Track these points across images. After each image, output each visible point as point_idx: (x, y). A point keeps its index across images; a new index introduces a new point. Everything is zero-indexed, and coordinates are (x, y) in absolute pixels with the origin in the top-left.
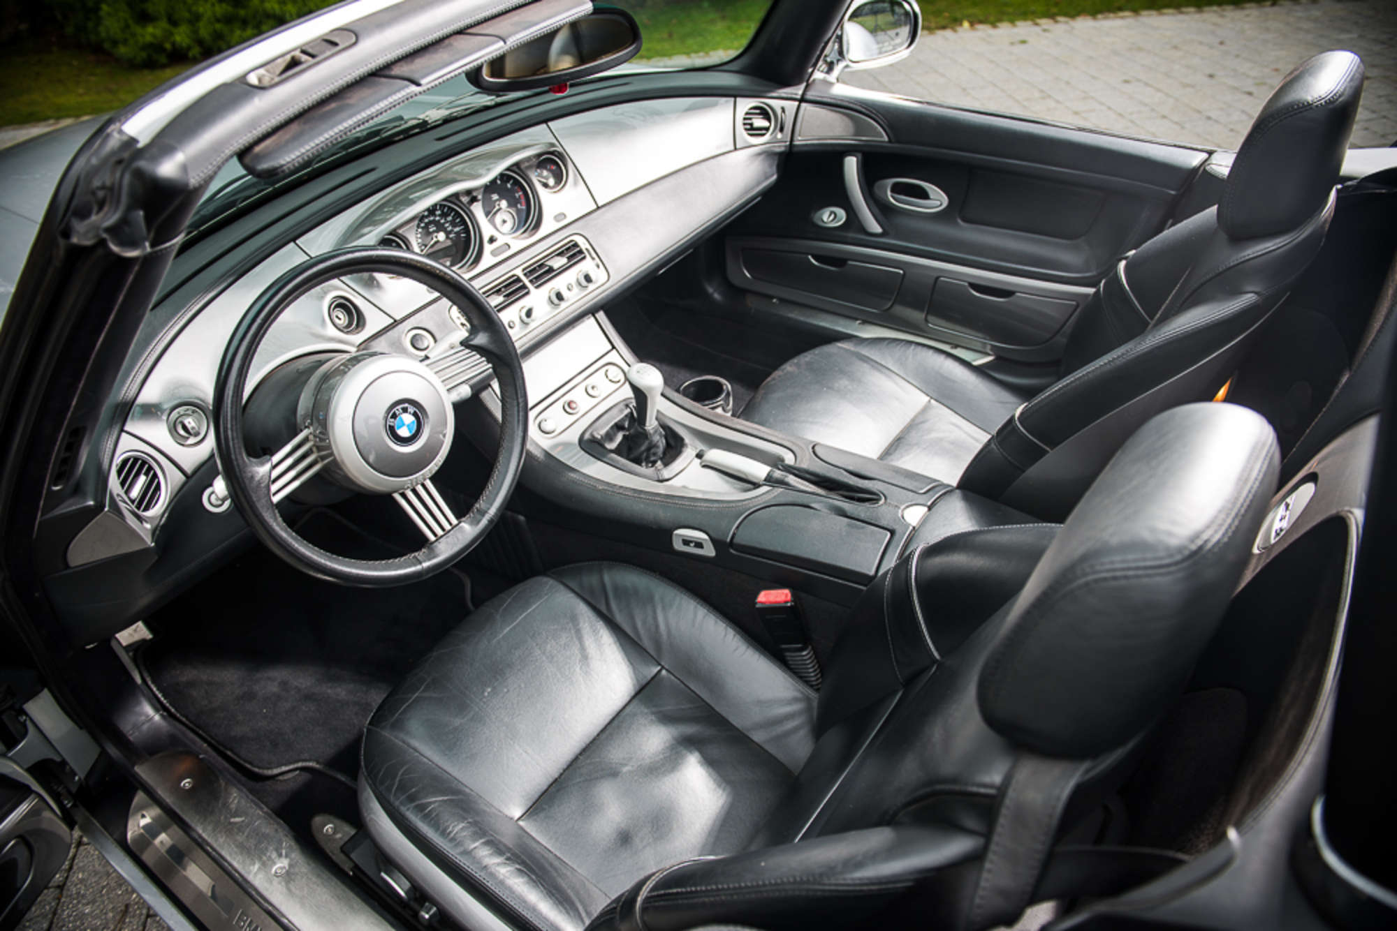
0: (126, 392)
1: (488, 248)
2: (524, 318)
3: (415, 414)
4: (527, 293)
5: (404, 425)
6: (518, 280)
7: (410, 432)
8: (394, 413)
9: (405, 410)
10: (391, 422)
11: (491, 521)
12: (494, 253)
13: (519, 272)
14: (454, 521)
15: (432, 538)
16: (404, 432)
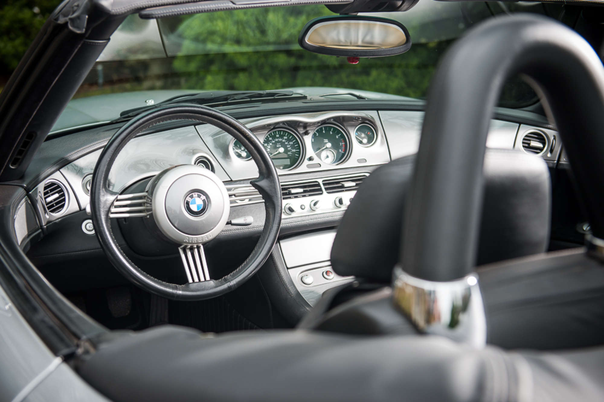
0: (70, 156)
1: (306, 162)
2: (312, 205)
3: (204, 201)
4: (321, 194)
5: (195, 203)
6: (319, 185)
7: (198, 210)
8: (192, 195)
9: (199, 196)
10: (188, 199)
11: (230, 288)
12: (308, 166)
13: (320, 181)
14: (208, 278)
15: (190, 280)
16: (194, 208)
